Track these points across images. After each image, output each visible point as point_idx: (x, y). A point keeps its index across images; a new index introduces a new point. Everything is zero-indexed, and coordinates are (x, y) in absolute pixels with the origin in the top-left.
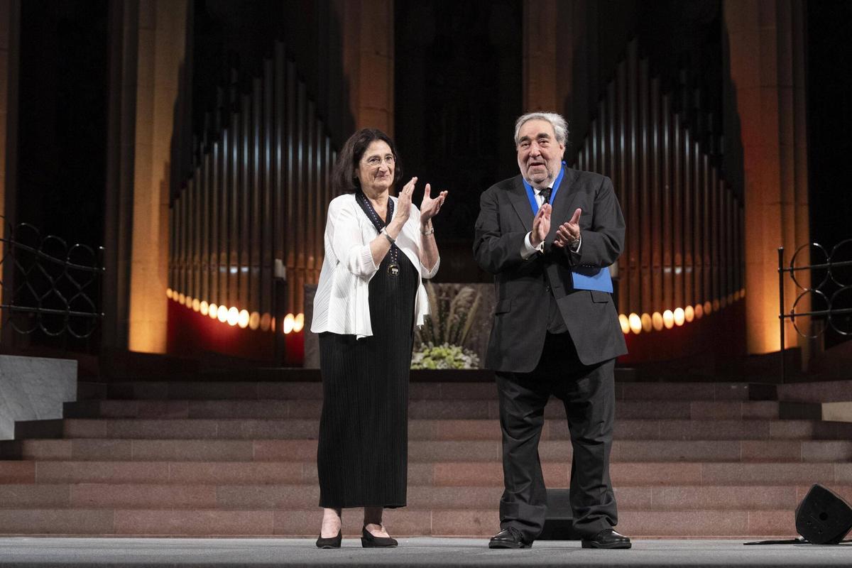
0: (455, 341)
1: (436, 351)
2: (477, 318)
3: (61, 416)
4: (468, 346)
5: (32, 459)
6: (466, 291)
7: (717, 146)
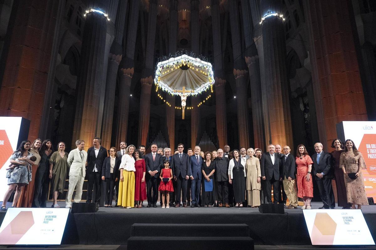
7: (216, 144)
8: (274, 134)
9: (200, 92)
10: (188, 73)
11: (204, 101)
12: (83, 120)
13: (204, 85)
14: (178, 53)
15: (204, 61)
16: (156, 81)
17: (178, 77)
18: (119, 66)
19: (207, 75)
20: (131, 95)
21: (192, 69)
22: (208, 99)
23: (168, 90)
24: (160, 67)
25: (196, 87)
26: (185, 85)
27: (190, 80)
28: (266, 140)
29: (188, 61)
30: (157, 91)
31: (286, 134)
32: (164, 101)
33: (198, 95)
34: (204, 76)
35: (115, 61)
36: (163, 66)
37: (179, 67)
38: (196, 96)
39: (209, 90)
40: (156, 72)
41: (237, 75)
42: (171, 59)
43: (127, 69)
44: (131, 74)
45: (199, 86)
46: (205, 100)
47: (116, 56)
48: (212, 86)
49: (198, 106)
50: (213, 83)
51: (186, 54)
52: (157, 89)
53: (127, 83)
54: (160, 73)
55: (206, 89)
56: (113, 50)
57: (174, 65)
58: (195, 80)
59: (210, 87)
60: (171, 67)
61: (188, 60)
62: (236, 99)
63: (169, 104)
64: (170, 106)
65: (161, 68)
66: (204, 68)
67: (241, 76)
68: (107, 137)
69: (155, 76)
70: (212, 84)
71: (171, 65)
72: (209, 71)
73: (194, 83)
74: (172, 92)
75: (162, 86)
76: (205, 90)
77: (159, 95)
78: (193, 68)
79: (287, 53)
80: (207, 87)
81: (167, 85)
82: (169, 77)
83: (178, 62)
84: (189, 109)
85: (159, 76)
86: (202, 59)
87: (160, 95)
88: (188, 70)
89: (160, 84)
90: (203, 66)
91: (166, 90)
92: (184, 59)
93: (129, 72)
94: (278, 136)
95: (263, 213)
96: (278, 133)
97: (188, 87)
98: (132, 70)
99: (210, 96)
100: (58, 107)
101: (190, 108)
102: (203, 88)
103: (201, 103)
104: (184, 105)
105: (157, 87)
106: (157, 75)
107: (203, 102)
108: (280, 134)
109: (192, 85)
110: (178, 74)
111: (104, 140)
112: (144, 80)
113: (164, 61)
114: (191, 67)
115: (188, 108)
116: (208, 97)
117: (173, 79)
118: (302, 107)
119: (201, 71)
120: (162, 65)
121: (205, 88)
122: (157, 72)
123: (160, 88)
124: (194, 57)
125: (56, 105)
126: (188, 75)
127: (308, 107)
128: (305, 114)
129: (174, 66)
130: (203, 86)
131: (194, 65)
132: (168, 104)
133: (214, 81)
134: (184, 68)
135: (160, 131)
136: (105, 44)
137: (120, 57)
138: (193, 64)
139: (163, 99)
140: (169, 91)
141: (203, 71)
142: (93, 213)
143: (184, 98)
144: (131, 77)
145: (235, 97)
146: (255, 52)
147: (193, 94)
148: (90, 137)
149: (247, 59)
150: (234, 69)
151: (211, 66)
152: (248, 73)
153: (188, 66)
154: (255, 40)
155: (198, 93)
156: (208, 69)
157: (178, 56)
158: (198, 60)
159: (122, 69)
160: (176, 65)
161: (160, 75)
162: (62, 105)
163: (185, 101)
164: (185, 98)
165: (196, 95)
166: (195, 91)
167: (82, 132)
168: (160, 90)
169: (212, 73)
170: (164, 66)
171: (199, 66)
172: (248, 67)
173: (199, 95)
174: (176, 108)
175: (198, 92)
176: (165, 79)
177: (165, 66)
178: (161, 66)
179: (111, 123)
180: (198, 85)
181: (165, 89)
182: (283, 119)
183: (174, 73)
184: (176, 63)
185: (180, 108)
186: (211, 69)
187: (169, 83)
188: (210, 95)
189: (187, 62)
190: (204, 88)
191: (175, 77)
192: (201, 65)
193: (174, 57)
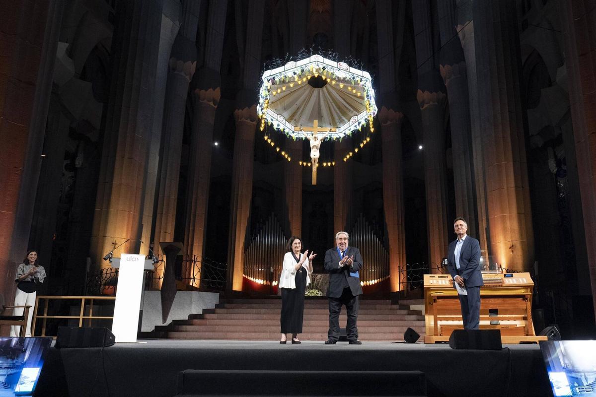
0: (316, 288)
1: (312, 291)
2: (322, 283)
3: (214, 308)
4: (320, 290)
5: (207, 319)
6: (319, 276)
7: (383, 239)
8: (496, 215)
9: (349, 132)
10: (324, 93)
11: (356, 150)
12: (114, 186)
13: (355, 118)
14: (303, 52)
15: (355, 68)
16: (260, 110)
17: (303, 102)
18: (191, 83)
19: (362, 98)
20: (216, 144)
21: (330, 84)
22: (364, 145)
23: (285, 128)
24: (268, 81)
25: (342, 121)
26: (320, 117)
27: (329, 108)
28: (480, 227)
29: (324, 68)
30: (262, 129)
31: (519, 214)
32: (278, 150)
33: (344, 137)
34: (356, 99)
35: (182, 73)
36: (274, 78)
37: (304, 80)
38: (341, 140)
39: (365, 129)
40: (261, 92)
41: (423, 102)
42: (290, 65)
43: (206, 91)
44: (214, 101)
45: (346, 120)
46: (359, 147)
47: (184, 63)
48: (371, 119)
49: (345, 160)
50: (374, 113)
51: (320, 55)
52: (263, 125)
53: (208, 118)
54: (267, 93)
55: (361, 125)
56: (177, 51)
57: (296, 76)
58: (339, 108)
59: (367, 121)
60: (289, 82)
61: (324, 65)
62: (422, 150)
63: (286, 156)
64: (289, 159)
65: (270, 82)
66: (356, 83)
67: (431, 103)
68: (166, 224)
69: (258, 99)
70: (372, 116)
71: (290, 76)
72: (366, 88)
73: (338, 114)
74: (293, 132)
75: (272, 120)
76: (359, 128)
77: (266, 138)
78: (334, 83)
79: (523, 61)
80: (363, 122)
81: (282, 118)
82: (287, 101)
83: (302, 71)
84: (327, 165)
85: (266, 99)
86: (350, 65)
87: (268, 138)
88: (324, 88)
89: (268, 115)
90: (354, 78)
91: (281, 127)
92: (315, 63)
93: (211, 95)
94: (503, 219)
95: (456, 349)
96: (502, 212)
97: (325, 123)
98: (216, 93)
99: (368, 139)
100: (71, 167)
101: (329, 164)
102: (355, 125)
103: (351, 154)
104: (315, 157)
105: (263, 121)
106: (263, 98)
107: (354, 152)
108: (507, 215)
109: (333, 119)
110: (304, 95)
111: (160, 228)
112: (241, 113)
113: (275, 68)
114: (329, 80)
115: (325, 164)
116: (365, 142)
117: (295, 107)
118: (553, 167)
119: (350, 88)
120: (272, 77)
121: (359, 123)
122: (263, 92)
123: (269, 124)
124: (334, 60)
125: (68, 162)
126: (325, 97)
127: (565, 165)
128: (559, 181)
129: (296, 78)
130: (354, 121)
131: (336, 76)
132: (284, 156)
133: (377, 109)
134: (317, 82)
135: (273, 213)
136: (159, 37)
137: (192, 67)
138: (332, 74)
139: (275, 146)
140: (286, 131)
141: (353, 88)
142: (102, 348)
143: (315, 143)
144: (216, 107)
145: (421, 147)
146: (459, 55)
147: (334, 137)
148: (129, 220)
149: (444, 70)
150: (419, 90)
151: (370, 79)
152: (446, 97)
153: (324, 78)
154: (458, 29)
155: (345, 134)
156: (363, 85)
157: (303, 58)
158: (344, 65)
159: (197, 91)
160: (300, 77)
161: (268, 97)
162: (79, 162)
163: (318, 149)
164: (318, 143)
165: (340, 137)
166: (338, 130)
167: (112, 210)
168: (269, 128)
169: (372, 93)
170: (276, 77)
171: (344, 79)
172: (446, 85)
173: (347, 138)
174: (301, 163)
175: (344, 132)
176: (279, 107)
177: (277, 79)
178: (269, 78)
179: (174, 197)
180: (344, 119)
181: (278, 125)
182: (513, 185)
183: (295, 95)
184: (299, 72)
185: (309, 165)
186: (369, 85)
187: (287, 114)
188: (368, 137)
189: (322, 70)
190: (357, 124)
191: (298, 102)
192: (349, 76)
193: (295, 60)
